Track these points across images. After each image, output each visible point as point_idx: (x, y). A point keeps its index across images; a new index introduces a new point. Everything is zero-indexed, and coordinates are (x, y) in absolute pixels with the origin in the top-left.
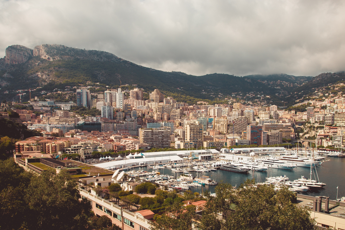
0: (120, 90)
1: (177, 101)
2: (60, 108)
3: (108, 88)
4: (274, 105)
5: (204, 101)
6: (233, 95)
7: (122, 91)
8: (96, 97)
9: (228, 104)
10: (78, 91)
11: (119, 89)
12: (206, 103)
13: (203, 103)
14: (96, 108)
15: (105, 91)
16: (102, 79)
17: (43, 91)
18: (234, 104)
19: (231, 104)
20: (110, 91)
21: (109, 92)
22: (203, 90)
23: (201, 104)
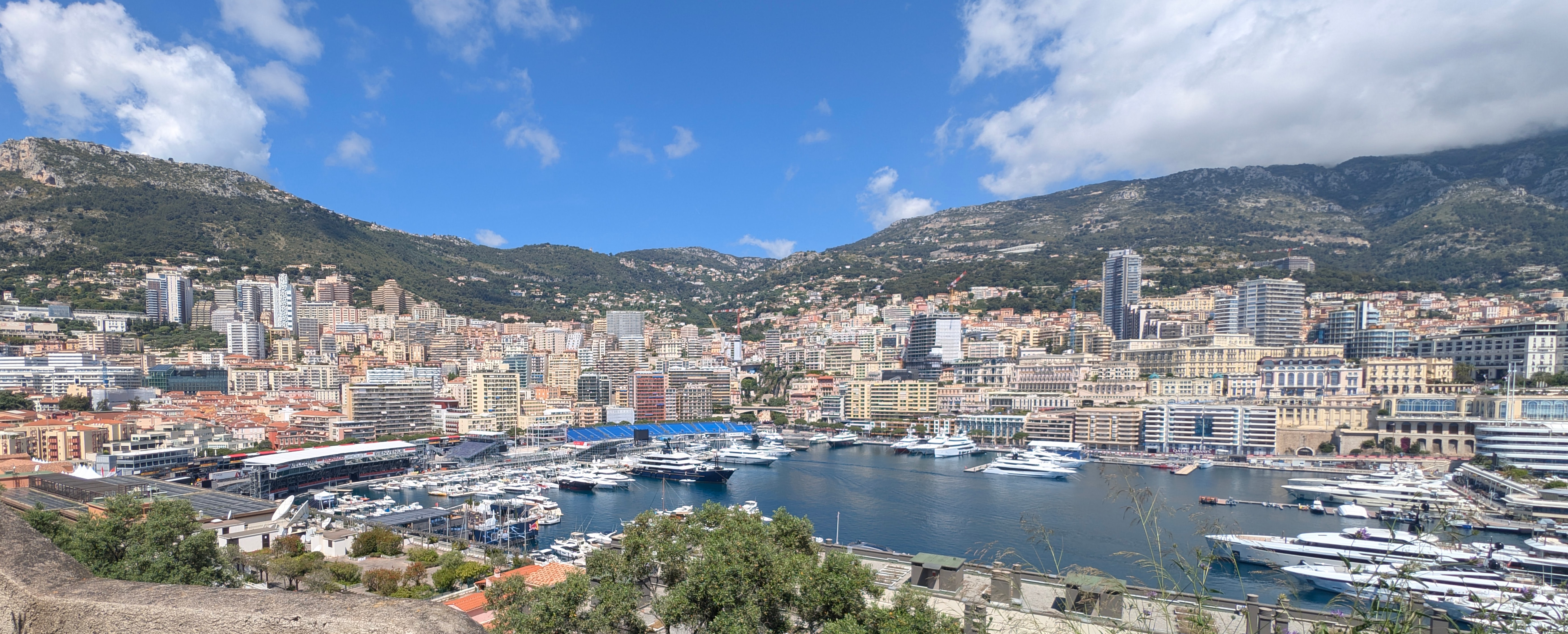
0: (283, 278)
1: (448, 312)
2: (88, 327)
3: (249, 272)
4: (691, 325)
5: (519, 314)
6: (591, 300)
7: (289, 282)
8: (209, 297)
9: (580, 320)
10: (153, 276)
11: (282, 275)
12: (523, 317)
13: (516, 316)
14: (210, 328)
15: (239, 281)
16: (226, 246)
17: (31, 277)
18: (596, 321)
19: (586, 322)
20: (254, 280)
21: (251, 282)
22: (516, 286)
23: (511, 321)
